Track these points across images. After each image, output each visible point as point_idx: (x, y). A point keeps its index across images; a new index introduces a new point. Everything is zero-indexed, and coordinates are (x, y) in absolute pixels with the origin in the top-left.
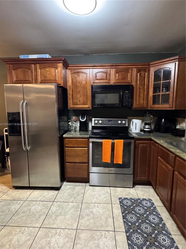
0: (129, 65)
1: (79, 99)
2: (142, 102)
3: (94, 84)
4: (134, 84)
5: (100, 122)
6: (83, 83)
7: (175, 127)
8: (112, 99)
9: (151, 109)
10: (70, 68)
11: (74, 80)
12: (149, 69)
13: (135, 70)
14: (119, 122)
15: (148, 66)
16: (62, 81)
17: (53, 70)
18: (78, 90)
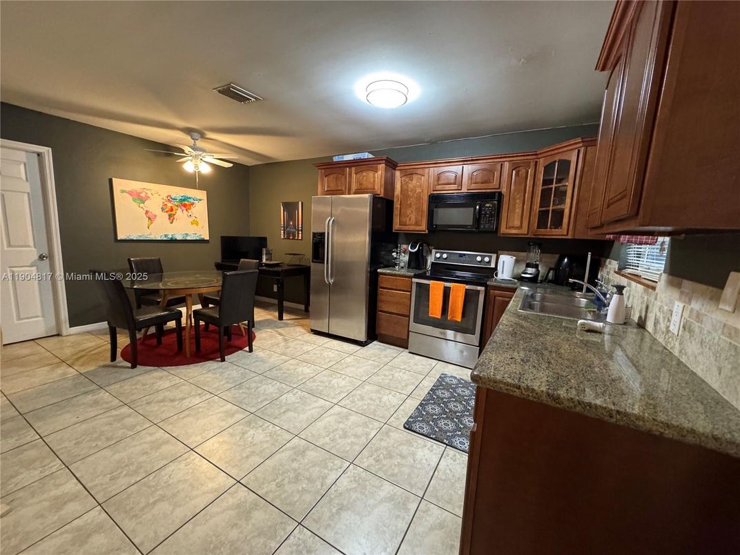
0: (496, 158)
1: (410, 216)
2: (517, 222)
3: (435, 192)
4: (504, 190)
5: (445, 256)
6: (417, 191)
8: (461, 217)
10: (400, 168)
11: (405, 187)
12: (536, 162)
13: (507, 166)
14: (479, 258)
15: (534, 157)
16: (383, 191)
17: (371, 174)
18: (409, 203)
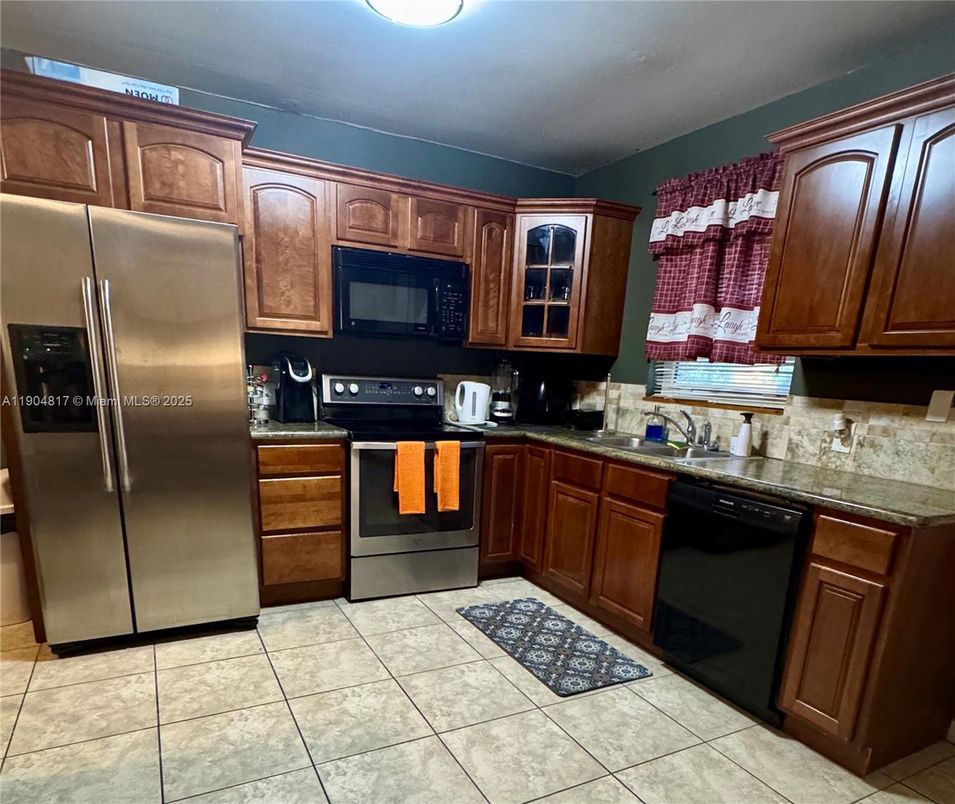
0: (457, 195)
1: (287, 294)
2: (492, 324)
3: (341, 243)
4: (470, 261)
5: (354, 389)
6: (300, 233)
7: (571, 407)
9: (516, 349)
11: (265, 217)
12: (513, 219)
13: (474, 216)
14: (418, 390)
15: (510, 208)
17: (202, 161)
18: (281, 259)
